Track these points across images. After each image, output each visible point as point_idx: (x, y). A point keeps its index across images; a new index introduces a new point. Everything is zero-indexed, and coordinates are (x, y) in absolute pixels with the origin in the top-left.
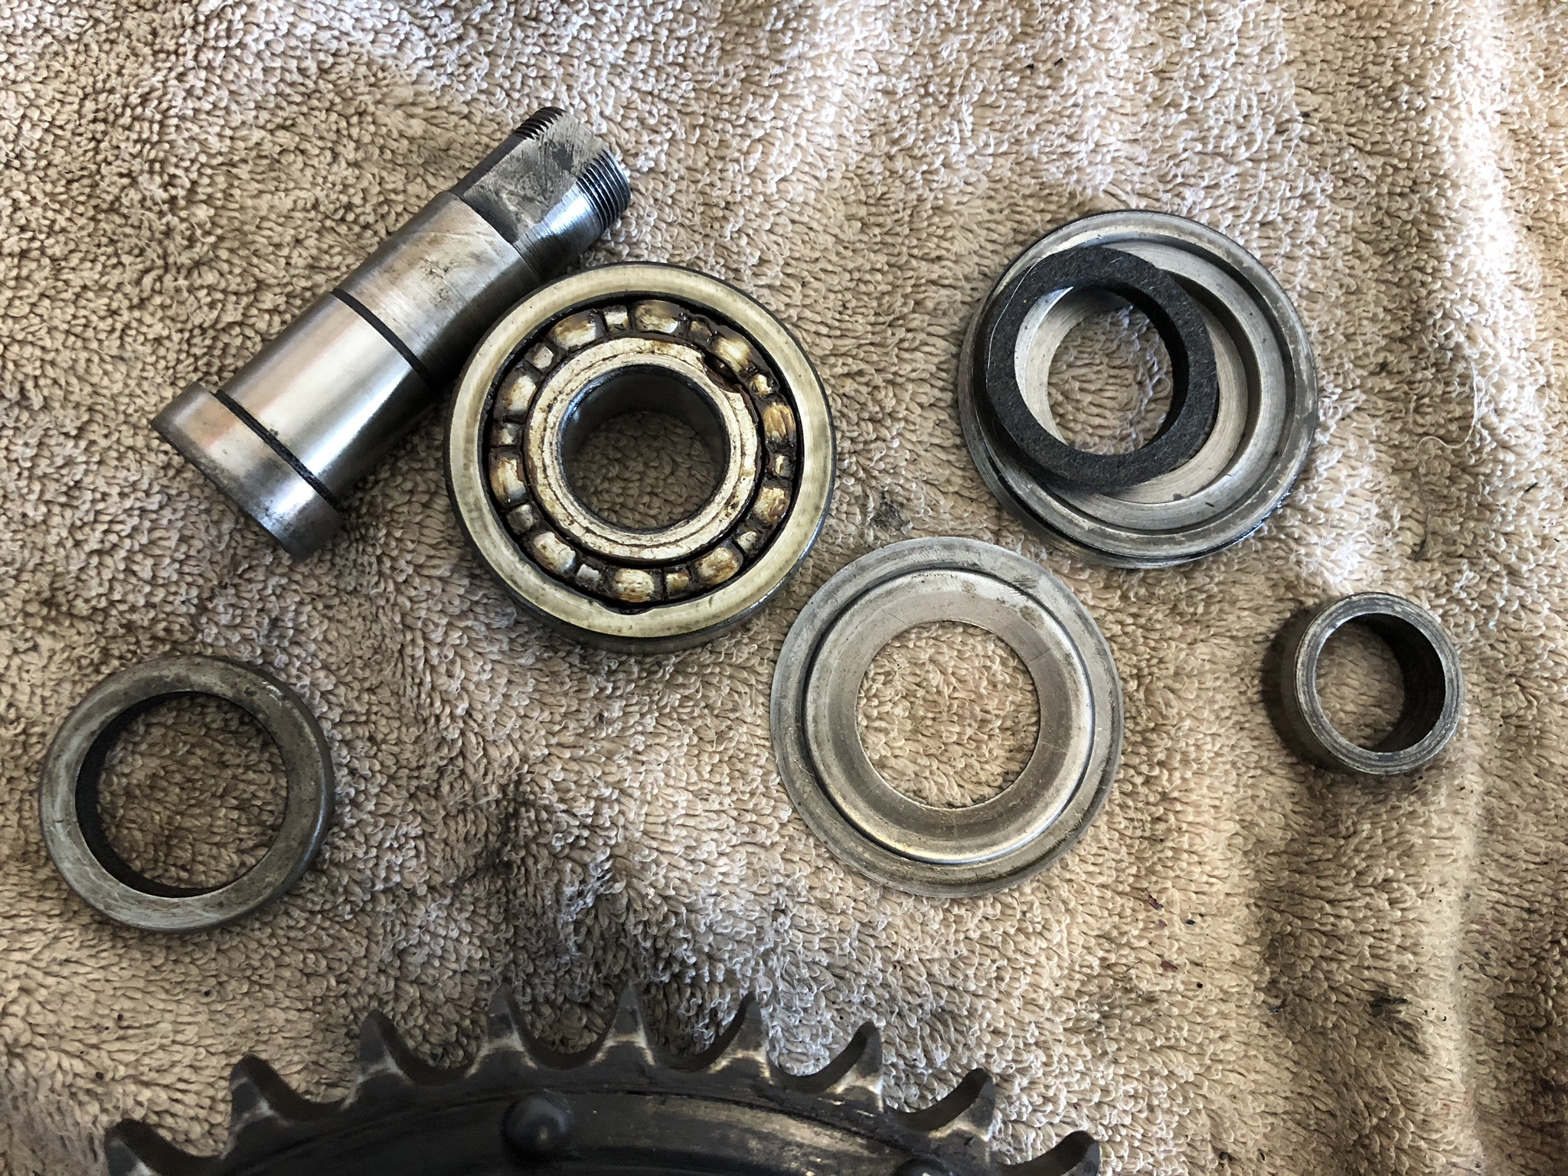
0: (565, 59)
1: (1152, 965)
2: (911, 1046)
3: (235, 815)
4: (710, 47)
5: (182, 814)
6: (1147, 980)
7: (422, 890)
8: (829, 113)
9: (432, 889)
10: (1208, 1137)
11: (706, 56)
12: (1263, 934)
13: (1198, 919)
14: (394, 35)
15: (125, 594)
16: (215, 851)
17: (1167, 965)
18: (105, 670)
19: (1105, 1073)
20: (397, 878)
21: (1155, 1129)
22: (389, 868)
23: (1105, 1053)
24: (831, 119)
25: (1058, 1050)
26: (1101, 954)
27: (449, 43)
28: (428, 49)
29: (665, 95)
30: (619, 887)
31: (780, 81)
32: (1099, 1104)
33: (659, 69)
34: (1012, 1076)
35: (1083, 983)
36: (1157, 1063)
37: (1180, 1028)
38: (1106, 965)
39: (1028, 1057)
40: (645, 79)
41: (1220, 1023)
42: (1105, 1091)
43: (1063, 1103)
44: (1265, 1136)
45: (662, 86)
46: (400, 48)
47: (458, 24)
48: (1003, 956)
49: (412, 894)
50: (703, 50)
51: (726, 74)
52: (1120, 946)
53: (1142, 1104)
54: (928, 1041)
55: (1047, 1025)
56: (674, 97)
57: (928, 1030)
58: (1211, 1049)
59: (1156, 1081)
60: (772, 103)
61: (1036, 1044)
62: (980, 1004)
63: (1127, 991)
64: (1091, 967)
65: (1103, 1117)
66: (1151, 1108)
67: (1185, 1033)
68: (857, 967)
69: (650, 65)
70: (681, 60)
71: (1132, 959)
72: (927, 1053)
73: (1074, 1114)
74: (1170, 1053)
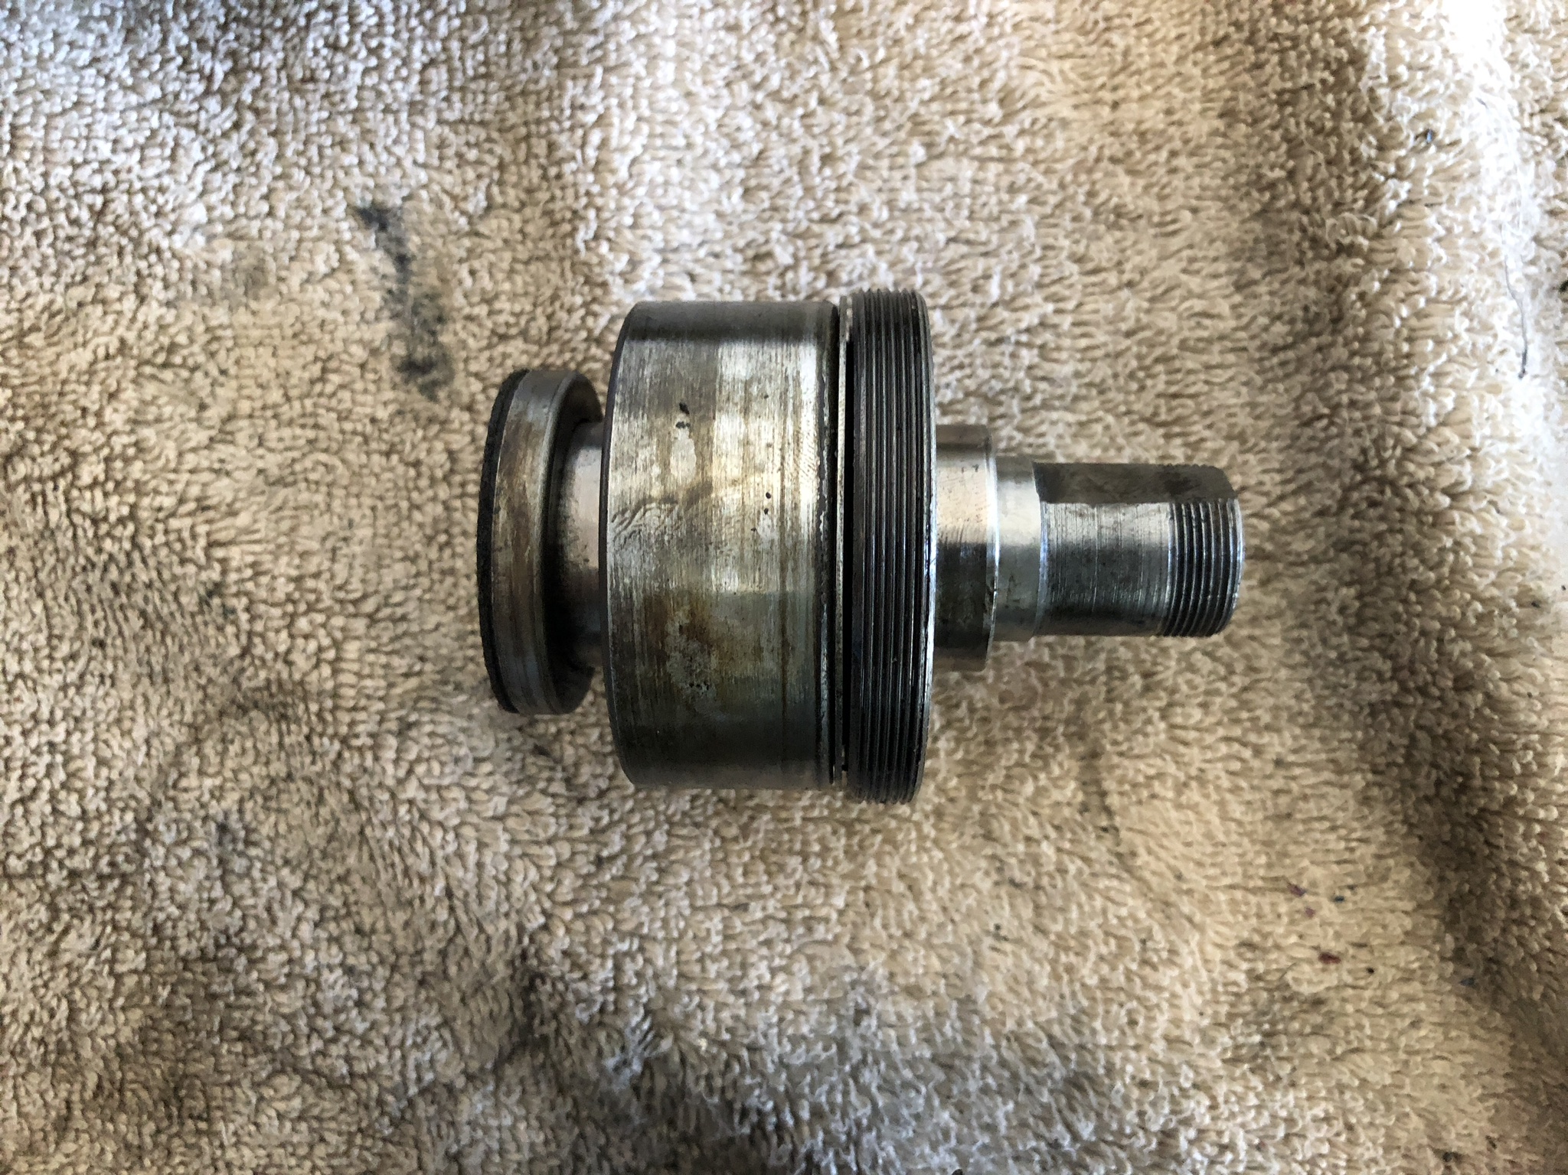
0: (358, 115)
1: (1309, 962)
2: (1048, 1123)
3: (239, 1047)
4: (509, 43)
5: (184, 1061)
6: (1310, 980)
7: (460, 1082)
8: (666, 72)
9: (470, 1078)
10: (1425, 1141)
11: (508, 54)
12: (1437, 896)
13: (1347, 893)
14: (162, 145)
15: (59, 838)
16: (228, 1093)
17: (1327, 958)
18: (58, 928)
19: (1285, 1101)
20: (429, 1077)
21: (1359, 1150)
22: (418, 1067)
23: (1278, 1078)
24: (671, 77)
25: (1221, 1090)
26: (1245, 966)
27: (225, 135)
28: (204, 149)
29: (477, 117)
30: (666, 1044)
31: (599, 53)
32: (1287, 1137)
33: (463, 89)
34: (1175, 1131)
35: (1232, 1005)
36: (1343, 1074)
37: (1360, 1027)
38: (1254, 977)
39: (1189, 1105)
40: (450, 106)
41: (1406, 1009)
42: (1290, 1121)
43: (1242, 1145)
44: (1491, 1120)
45: (470, 108)
46: (173, 157)
47: (229, 110)
48: (1131, 996)
49: (450, 1088)
50: (503, 49)
51: (535, 66)
52: (1265, 951)
53: (1338, 1125)
54: (1067, 1113)
55: (1202, 1062)
56: (488, 116)
57: (1063, 1101)
58: (1403, 1041)
59: (1348, 1095)
60: (597, 80)
61: (1195, 1086)
62: (1117, 1058)
63: (1287, 1000)
64: (1235, 983)
65: (1294, 1152)
66: (1350, 1128)
67: (1368, 1031)
68: (965, 1051)
69: (451, 88)
70: (482, 70)
71: (1284, 962)
72: (1069, 1127)
73: (1259, 1158)
74: (1355, 1057)
